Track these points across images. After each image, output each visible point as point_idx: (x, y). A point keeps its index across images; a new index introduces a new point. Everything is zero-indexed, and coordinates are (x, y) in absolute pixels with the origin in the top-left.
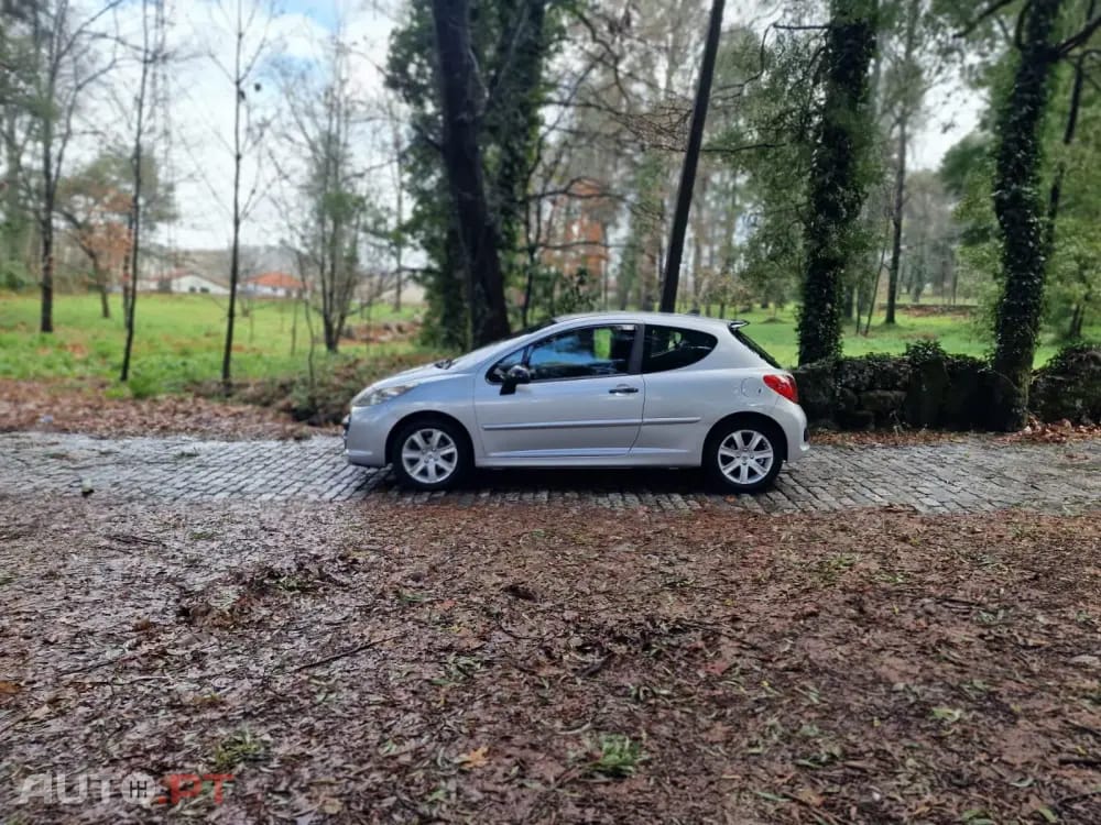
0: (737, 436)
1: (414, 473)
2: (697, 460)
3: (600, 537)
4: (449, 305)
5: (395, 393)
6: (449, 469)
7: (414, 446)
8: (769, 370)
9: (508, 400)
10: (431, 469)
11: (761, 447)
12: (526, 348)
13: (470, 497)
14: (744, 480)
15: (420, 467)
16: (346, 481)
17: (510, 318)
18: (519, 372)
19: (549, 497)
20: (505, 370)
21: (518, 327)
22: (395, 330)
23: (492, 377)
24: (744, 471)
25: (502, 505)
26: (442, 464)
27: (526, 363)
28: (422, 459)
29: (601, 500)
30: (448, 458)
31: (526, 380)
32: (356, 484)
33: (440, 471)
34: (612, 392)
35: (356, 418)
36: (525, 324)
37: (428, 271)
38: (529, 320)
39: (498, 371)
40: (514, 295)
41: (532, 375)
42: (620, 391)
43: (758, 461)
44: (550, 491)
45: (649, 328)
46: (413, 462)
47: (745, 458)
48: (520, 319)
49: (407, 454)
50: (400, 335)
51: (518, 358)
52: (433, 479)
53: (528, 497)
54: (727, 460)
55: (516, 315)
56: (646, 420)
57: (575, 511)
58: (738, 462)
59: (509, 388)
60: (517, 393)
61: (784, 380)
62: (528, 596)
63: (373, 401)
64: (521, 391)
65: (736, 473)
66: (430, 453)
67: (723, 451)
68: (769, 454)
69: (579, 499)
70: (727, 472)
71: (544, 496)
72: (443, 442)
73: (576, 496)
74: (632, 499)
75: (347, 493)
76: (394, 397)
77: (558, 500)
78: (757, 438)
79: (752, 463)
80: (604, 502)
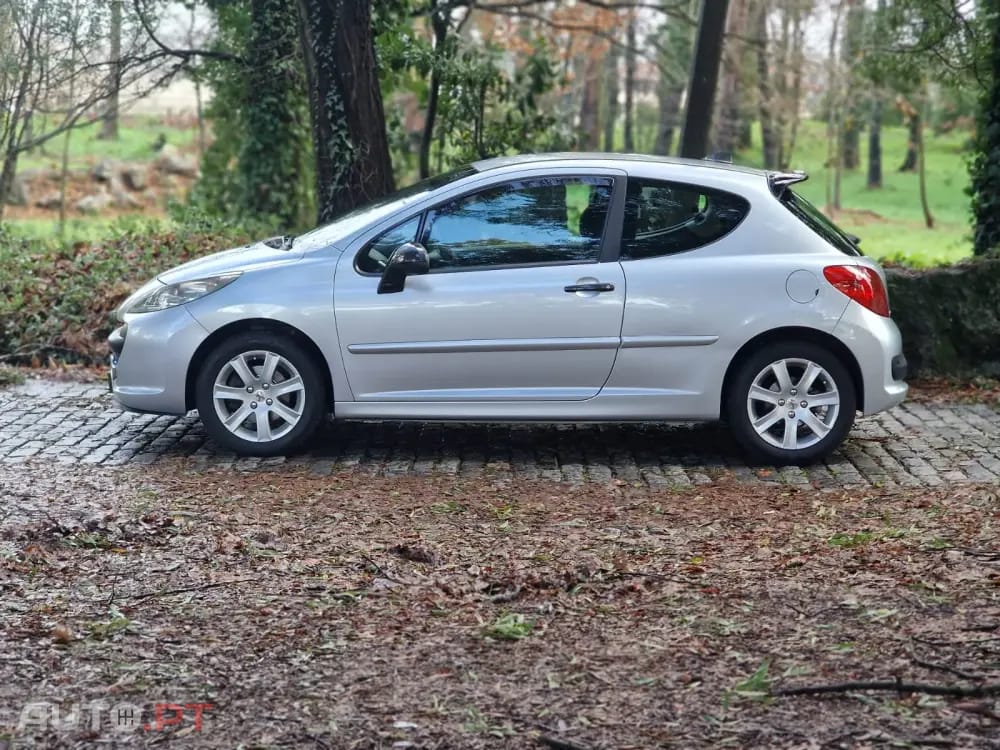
0: (779, 369)
1: (234, 426)
2: (713, 409)
3: (538, 513)
4: (258, 127)
5: (203, 289)
6: (292, 419)
7: (233, 379)
8: (837, 258)
9: (392, 303)
10: (262, 419)
11: (819, 387)
12: (422, 215)
13: (327, 465)
14: (790, 442)
15: (242, 415)
16: (114, 441)
17: (396, 157)
18: (410, 254)
19: (460, 468)
20: (387, 252)
21: (410, 177)
22: (117, 183)
23: (364, 263)
24: (791, 429)
25: (381, 475)
26: (280, 410)
27: (423, 239)
28: (247, 401)
29: (547, 473)
30: (290, 400)
31: (423, 268)
32: (132, 445)
33: (276, 423)
34: (570, 290)
35: (133, 332)
36: (424, 171)
37: (215, 54)
38: (432, 162)
39: (374, 254)
40: (402, 104)
41: (433, 261)
42: (585, 289)
43: (814, 410)
44: (462, 460)
45: (635, 184)
46: (232, 406)
47: (793, 405)
48: (415, 161)
49: (221, 393)
50: (132, 197)
51: (409, 231)
52: (265, 435)
53: (424, 467)
54: (762, 409)
55: (406, 150)
56: (626, 339)
57: (501, 485)
58: (780, 413)
59: (392, 283)
60: (405, 290)
61: (860, 275)
62: (420, 558)
63: (164, 304)
64: (412, 285)
65: (778, 430)
66: (260, 391)
67: (756, 393)
68: (832, 399)
69: (512, 471)
70: (761, 428)
71: (453, 465)
72: (283, 373)
73: (507, 466)
74: (601, 473)
75: (120, 457)
76: (201, 297)
77: (475, 470)
78: (813, 372)
79: (805, 414)
80: (554, 475)
